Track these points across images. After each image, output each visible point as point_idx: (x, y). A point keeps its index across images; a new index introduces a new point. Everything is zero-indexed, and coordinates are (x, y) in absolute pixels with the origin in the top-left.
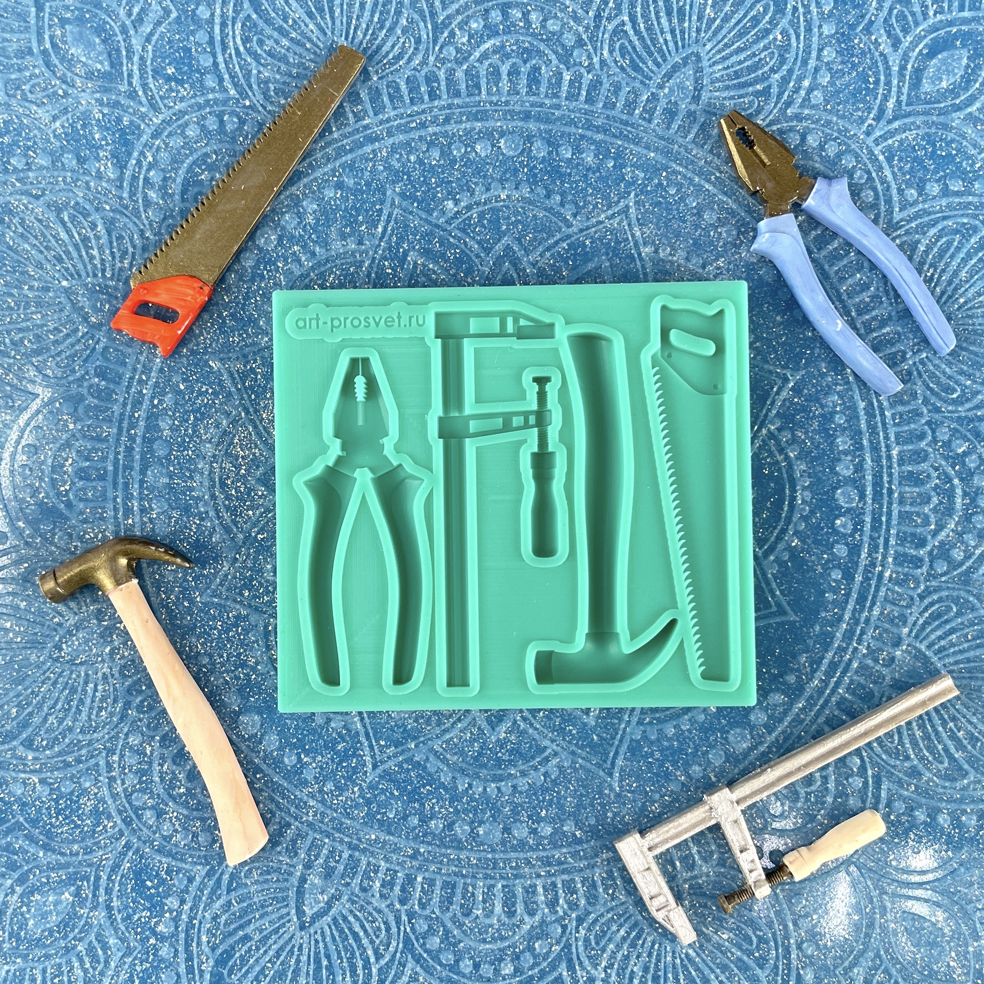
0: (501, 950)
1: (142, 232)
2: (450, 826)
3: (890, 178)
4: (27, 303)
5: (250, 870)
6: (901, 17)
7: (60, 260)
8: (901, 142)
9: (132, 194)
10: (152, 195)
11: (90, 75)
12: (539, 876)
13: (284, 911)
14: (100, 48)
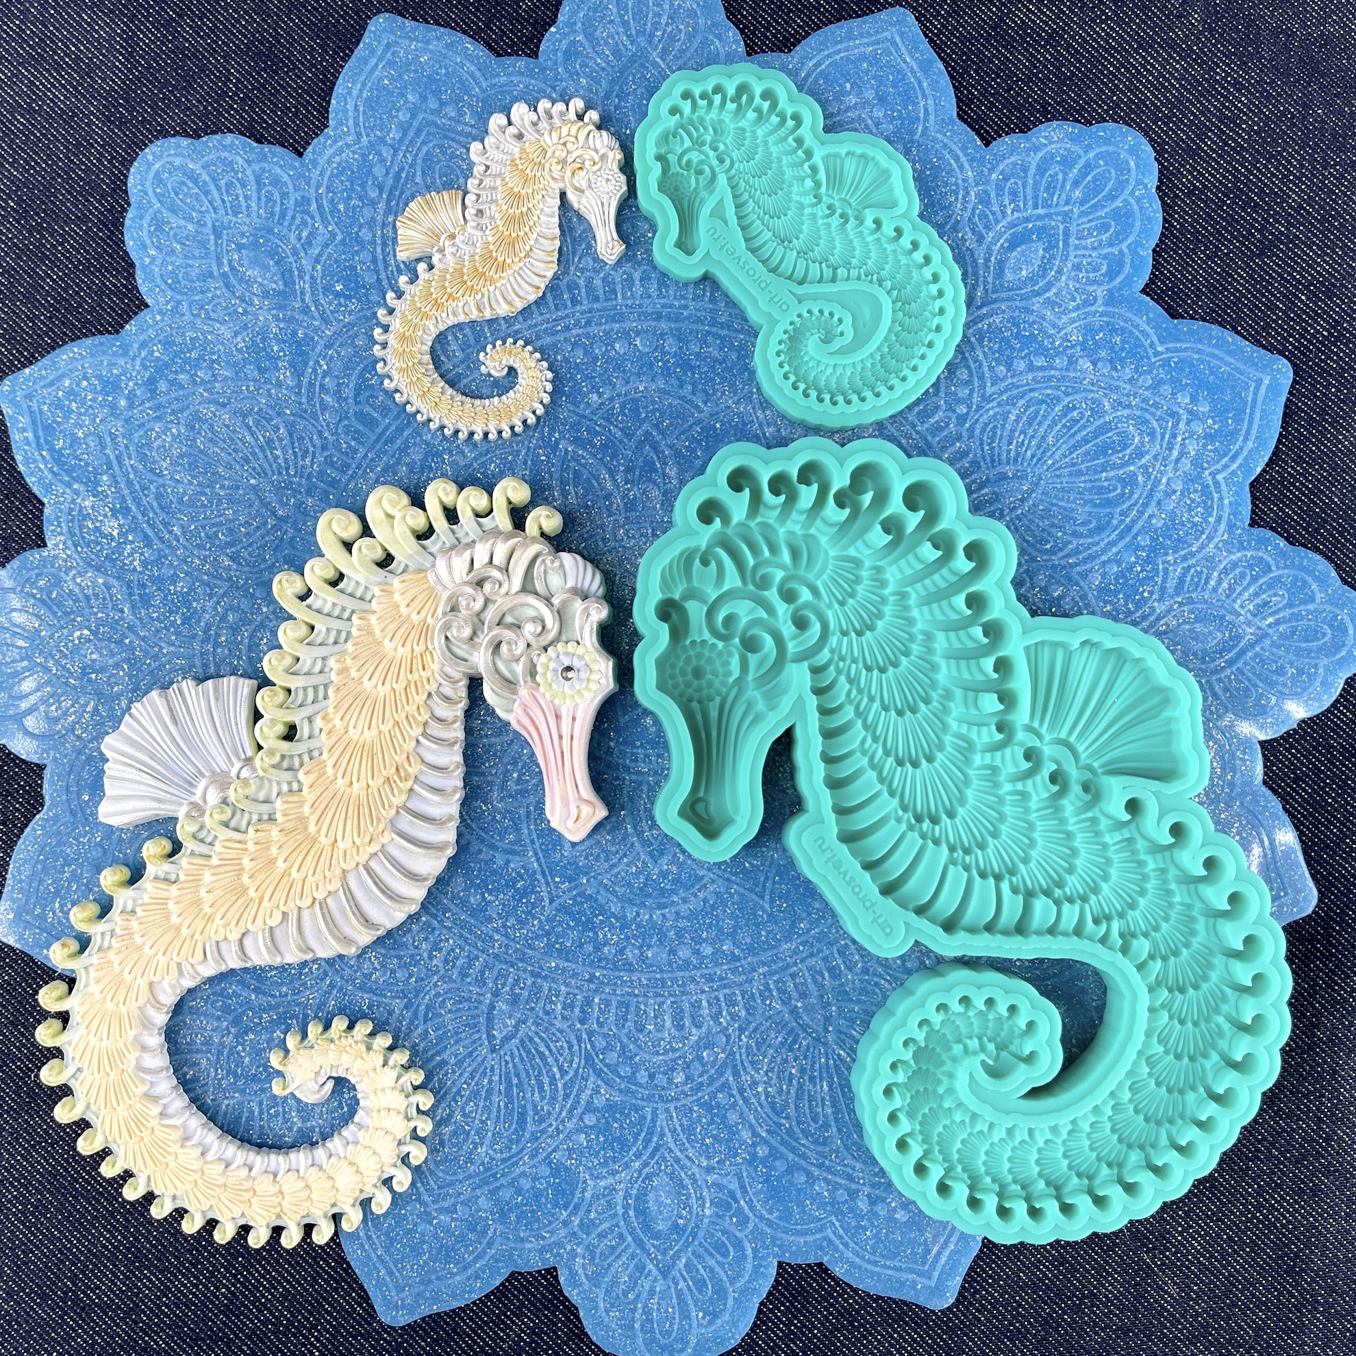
0: (674, 1060)
1: (320, 433)
2: (622, 952)
3: (981, 357)
4: (220, 503)
5: (444, 1001)
6: (983, 216)
7: (247, 461)
8: (989, 325)
9: (310, 399)
10: (328, 399)
11: (266, 295)
12: (703, 992)
13: (476, 1036)
14: (274, 269)
